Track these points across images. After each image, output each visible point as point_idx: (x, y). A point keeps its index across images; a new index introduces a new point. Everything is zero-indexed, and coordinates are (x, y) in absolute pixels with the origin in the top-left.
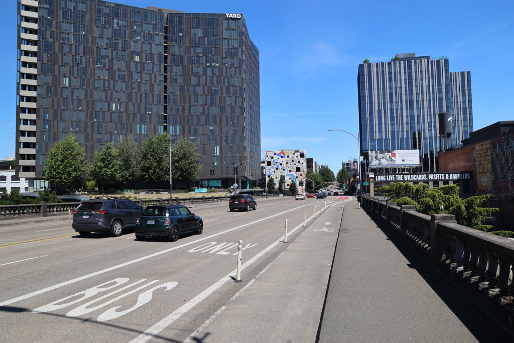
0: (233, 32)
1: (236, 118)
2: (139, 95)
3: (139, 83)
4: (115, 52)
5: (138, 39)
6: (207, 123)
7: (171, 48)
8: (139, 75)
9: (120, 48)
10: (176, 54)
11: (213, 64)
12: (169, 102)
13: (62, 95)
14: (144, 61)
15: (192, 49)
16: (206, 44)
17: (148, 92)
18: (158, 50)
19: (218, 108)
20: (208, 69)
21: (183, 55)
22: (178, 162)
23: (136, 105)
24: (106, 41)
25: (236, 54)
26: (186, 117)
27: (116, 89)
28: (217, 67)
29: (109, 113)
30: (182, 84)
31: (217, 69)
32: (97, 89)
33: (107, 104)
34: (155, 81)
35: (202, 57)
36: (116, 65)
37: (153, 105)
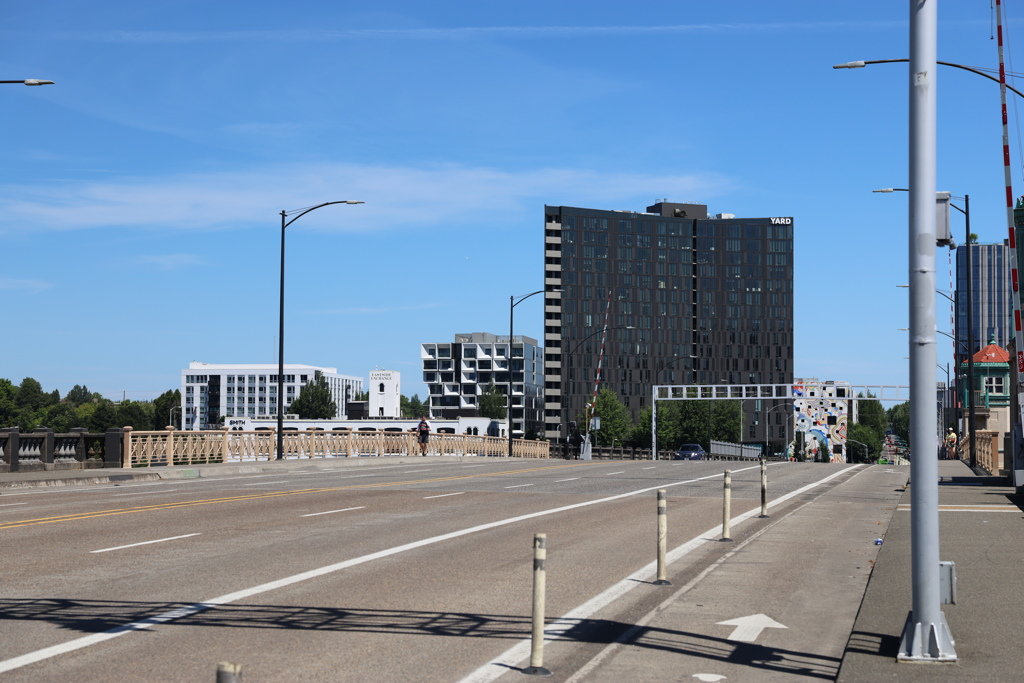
0: (779, 243)
1: (783, 361)
2: (665, 332)
3: (665, 316)
4: (638, 278)
5: (663, 259)
6: (746, 369)
7: (701, 268)
8: (665, 306)
9: (644, 273)
10: (707, 276)
11: (754, 289)
12: (699, 341)
14: (670, 288)
15: (727, 268)
16: (745, 261)
17: (676, 328)
18: (685, 272)
20: (747, 295)
22: (724, 421)
23: (662, 345)
24: (629, 265)
25: (784, 275)
27: (641, 325)
29: (634, 358)
30: (716, 317)
31: (759, 295)
33: (630, 346)
34: (684, 314)
35: (739, 279)
36: (640, 295)
37: (681, 346)
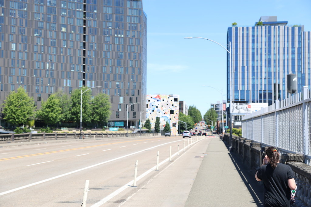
0: (134, 10)
1: (135, 77)
2: (65, 57)
3: (65, 48)
4: (48, 24)
5: (65, 15)
6: (115, 80)
7: (88, 22)
8: (65, 42)
9: (52, 21)
10: (92, 27)
11: (119, 36)
12: (87, 63)
13: (10, 57)
14: (69, 32)
15: (104, 23)
16: (114, 19)
17: (72, 55)
18: (79, 23)
19: (122, 69)
20: (116, 39)
21: (97, 27)
23: (64, 65)
24: (42, 16)
25: (136, 28)
26: (99, 75)
27: (49, 52)
28: (123, 37)
29: (44, 71)
30: (97, 50)
31: (122, 39)
32: (36, 52)
33: (42, 64)
34: (77, 47)
35: (111, 29)
36: (49, 34)
37: (75, 65)
